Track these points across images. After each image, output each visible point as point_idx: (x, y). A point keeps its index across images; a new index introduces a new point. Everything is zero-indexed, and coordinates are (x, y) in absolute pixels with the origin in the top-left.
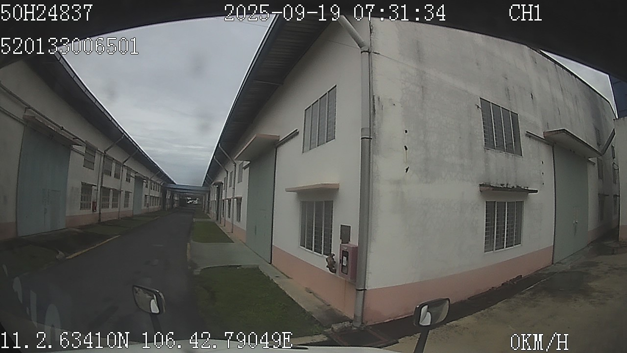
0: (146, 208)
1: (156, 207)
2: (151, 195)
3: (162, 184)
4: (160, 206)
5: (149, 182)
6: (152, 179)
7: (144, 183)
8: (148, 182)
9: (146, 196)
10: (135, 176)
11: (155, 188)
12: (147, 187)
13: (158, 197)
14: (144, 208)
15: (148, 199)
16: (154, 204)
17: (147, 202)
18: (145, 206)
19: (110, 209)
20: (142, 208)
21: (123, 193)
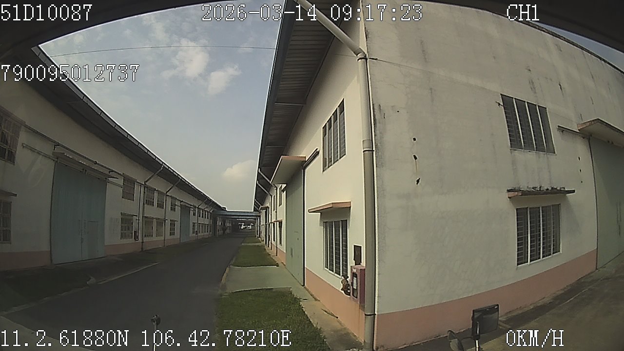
2: (199, 222)
3: (211, 212)
4: (211, 233)
5: (197, 210)
6: (200, 207)
7: (191, 211)
9: (194, 223)
10: (181, 205)
11: (204, 215)
13: (208, 225)
15: (196, 226)
16: (204, 232)
17: (196, 230)
18: (193, 233)
20: (190, 236)
21: (168, 222)
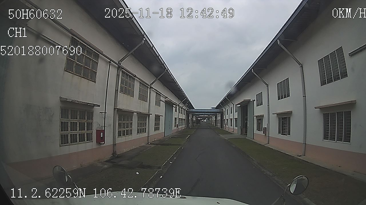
1: (184, 126)
2: (179, 117)
3: (186, 109)
4: (186, 126)
8: (177, 107)
10: (165, 101)
12: (176, 111)
13: (184, 119)
14: (174, 128)
16: (182, 125)
18: (175, 127)
19: (135, 136)
21: (152, 117)
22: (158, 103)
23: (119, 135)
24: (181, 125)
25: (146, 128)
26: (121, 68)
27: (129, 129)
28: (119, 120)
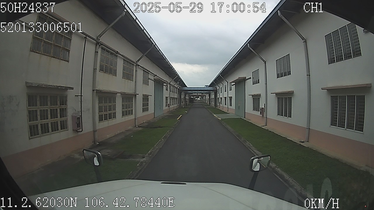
0: (168, 107)
1: (176, 105)
4: (178, 105)
5: (169, 85)
6: (171, 83)
7: (164, 86)
8: (167, 86)
9: (166, 97)
10: (154, 79)
11: (174, 90)
12: (167, 90)
14: (165, 108)
15: (168, 100)
17: (168, 103)
18: (166, 106)
19: (119, 119)
22: (146, 82)
23: (101, 119)
24: (173, 105)
25: (132, 110)
26: (100, 44)
27: (112, 112)
28: (99, 103)
